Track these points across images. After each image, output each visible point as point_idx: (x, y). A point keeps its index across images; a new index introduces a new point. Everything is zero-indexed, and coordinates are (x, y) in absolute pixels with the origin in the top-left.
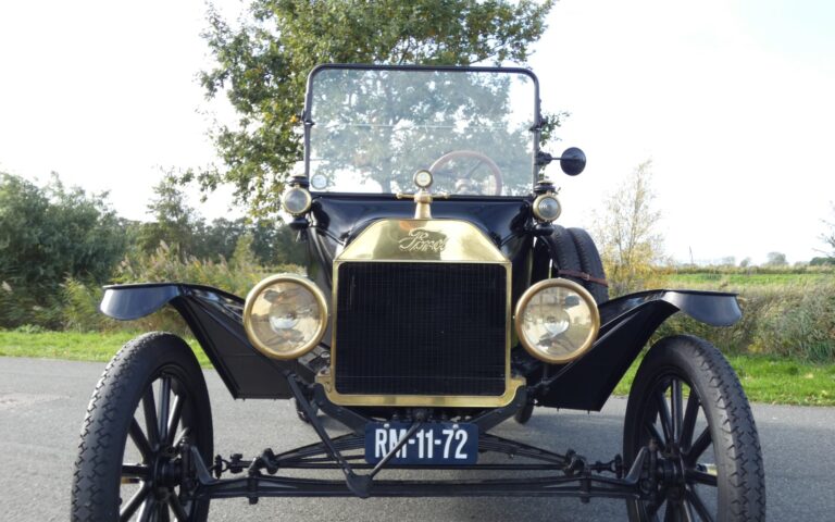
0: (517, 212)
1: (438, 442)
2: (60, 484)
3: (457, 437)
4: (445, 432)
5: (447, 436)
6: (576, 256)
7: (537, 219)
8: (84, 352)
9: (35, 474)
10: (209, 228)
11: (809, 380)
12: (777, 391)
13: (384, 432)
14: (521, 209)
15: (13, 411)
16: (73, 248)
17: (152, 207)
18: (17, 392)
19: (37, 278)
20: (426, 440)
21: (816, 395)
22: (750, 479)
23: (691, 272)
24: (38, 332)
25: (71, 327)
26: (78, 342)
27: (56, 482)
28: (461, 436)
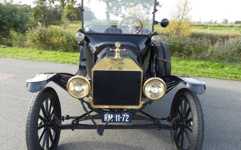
0: (147, 39)
1: (121, 117)
2: (20, 110)
3: (126, 116)
4: (123, 115)
5: (123, 116)
6: (163, 54)
7: (153, 43)
8: (20, 56)
9: (13, 106)
10: (53, 8)
11: (226, 70)
12: (217, 74)
13: (107, 115)
14: (148, 39)
15: (3, 81)
16: (12, 20)
17: (34, 2)
18: (3, 73)
19: (2, 30)
20: (118, 117)
21: (227, 77)
22: (200, 136)
23: (199, 26)
24: (6, 47)
25: (15, 46)
26: (18, 52)
27: (19, 109)
28: (127, 116)
